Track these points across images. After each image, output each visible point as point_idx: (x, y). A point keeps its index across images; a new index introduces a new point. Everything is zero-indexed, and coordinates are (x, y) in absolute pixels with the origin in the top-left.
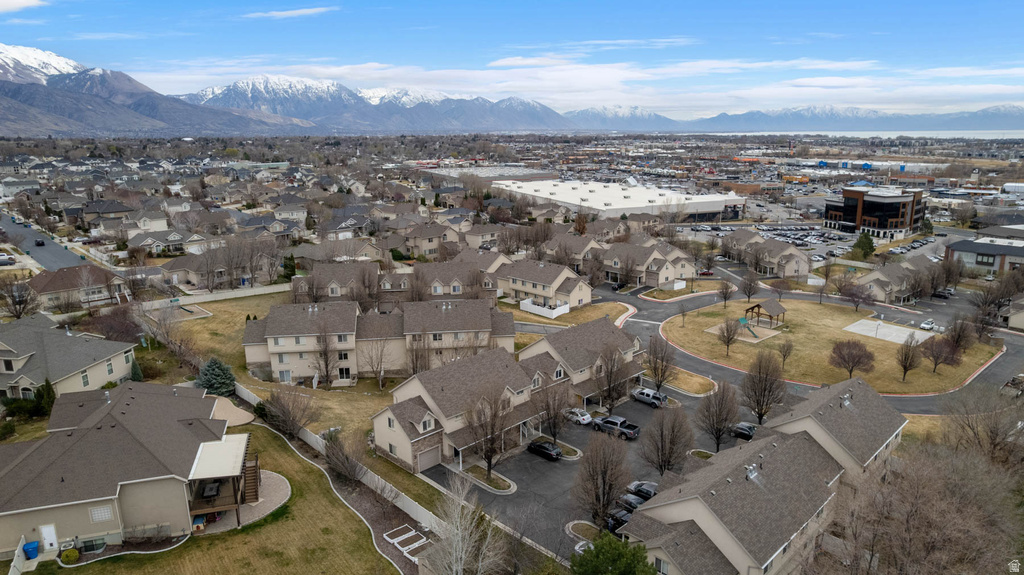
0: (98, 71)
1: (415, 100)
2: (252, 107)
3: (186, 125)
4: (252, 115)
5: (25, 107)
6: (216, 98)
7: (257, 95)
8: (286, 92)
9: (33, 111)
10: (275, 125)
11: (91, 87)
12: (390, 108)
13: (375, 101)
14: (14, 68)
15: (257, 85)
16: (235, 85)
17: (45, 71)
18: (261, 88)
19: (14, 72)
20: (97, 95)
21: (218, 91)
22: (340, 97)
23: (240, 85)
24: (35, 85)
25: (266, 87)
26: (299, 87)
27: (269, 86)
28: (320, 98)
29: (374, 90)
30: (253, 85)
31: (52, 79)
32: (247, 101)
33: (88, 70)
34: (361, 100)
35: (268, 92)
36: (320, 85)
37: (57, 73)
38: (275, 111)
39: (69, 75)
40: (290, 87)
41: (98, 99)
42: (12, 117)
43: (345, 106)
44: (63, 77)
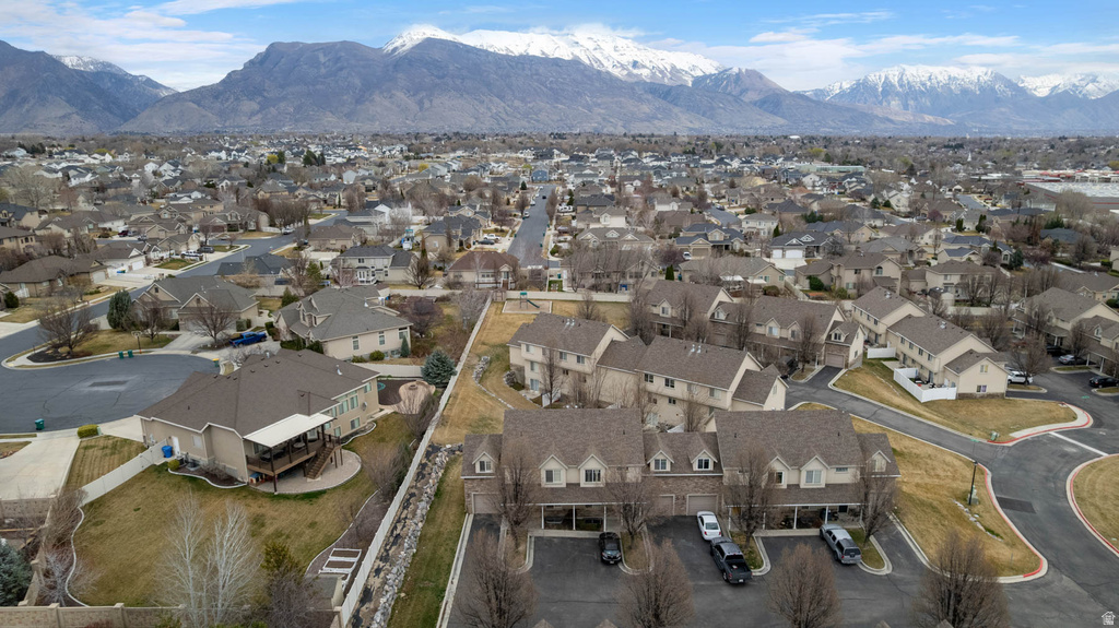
0: (736, 70)
1: (1107, 88)
2: (881, 103)
3: (806, 122)
4: (878, 112)
5: (671, 106)
6: (842, 94)
7: (888, 89)
8: (924, 85)
9: (676, 110)
10: (903, 123)
11: (727, 85)
12: (1063, 100)
13: (1043, 92)
14: (670, 73)
15: (891, 77)
16: (866, 80)
17: (692, 73)
18: (895, 80)
19: (669, 76)
20: (729, 94)
21: (846, 86)
22: (993, 89)
23: (872, 78)
24: (683, 86)
25: (901, 79)
26: (940, 78)
27: (904, 78)
28: (965, 91)
29: (1042, 78)
30: (886, 78)
31: (698, 81)
32: (876, 97)
33: (726, 70)
34: (1022, 91)
35: (901, 86)
36: (968, 75)
37: (701, 74)
38: (906, 107)
39: (711, 75)
40: (930, 79)
41: (730, 98)
42: (659, 116)
43: (998, 100)
44: (705, 77)
